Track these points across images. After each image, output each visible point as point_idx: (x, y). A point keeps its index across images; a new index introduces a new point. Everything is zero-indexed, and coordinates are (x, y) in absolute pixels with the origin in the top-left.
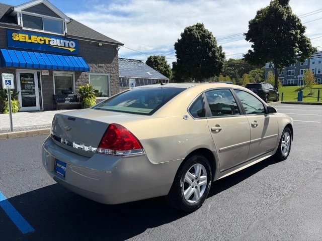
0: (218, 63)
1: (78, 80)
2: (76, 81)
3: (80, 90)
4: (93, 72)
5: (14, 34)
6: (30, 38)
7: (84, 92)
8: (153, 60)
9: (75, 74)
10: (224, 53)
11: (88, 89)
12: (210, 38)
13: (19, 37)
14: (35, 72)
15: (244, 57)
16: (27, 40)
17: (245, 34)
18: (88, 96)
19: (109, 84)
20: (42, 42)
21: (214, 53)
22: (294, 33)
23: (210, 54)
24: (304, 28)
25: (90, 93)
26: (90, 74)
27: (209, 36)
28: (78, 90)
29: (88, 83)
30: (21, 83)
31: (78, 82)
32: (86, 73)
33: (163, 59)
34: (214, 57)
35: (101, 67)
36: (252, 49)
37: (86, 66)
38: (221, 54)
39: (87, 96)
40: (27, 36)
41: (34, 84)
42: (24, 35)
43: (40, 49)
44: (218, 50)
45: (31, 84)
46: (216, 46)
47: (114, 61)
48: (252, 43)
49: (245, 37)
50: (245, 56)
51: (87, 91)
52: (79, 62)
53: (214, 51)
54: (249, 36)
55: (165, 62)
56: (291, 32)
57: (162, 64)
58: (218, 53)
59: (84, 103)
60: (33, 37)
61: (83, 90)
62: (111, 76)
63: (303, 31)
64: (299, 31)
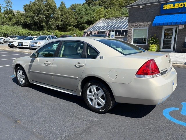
5: (164, 6)
6: (174, 6)
13: (167, 7)
14: (174, 28)
16: (172, 7)
20: (182, 6)
30: (164, 35)
40: (172, 5)
41: (172, 35)
42: (170, 5)
43: (180, 11)
45: (170, 35)
60: (176, 4)
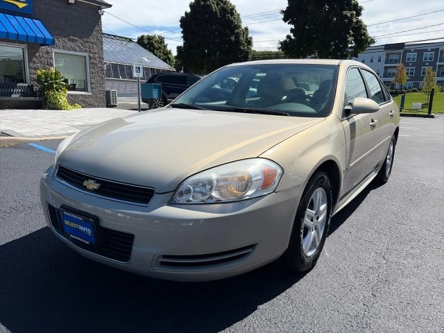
0: (243, 51)
1: (34, 59)
2: (29, 62)
3: (39, 76)
4: (60, 48)
7: (46, 81)
8: (146, 42)
9: (28, 50)
10: (251, 38)
11: (53, 76)
12: (232, 14)
15: (280, 46)
17: (283, 12)
18: (53, 88)
19: (88, 71)
21: (237, 35)
22: (349, 15)
23: (233, 38)
24: (361, 9)
25: (56, 83)
26: (54, 50)
27: (232, 11)
28: (35, 76)
29: (52, 65)
31: (34, 62)
32: (48, 49)
33: (161, 40)
34: (238, 42)
35: (73, 41)
36: (292, 35)
37: (48, 36)
38: (247, 39)
39: (50, 87)
44: (244, 33)
46: (240, 27)
47: (94, 33)
48: (293, 27)
49: (282, 16)
50: (281, 43)
51: (51, 79)
52: (36, 28)
53: (238, 33)
54: (288, 15)
55: (165, 47)
56: (344, 12)
57: (160, 48)
58: (243, 37)
59: (46, 99)
61: (43, 76)
62: (90, 58)
63: (359, 14)
64: (355, 12)
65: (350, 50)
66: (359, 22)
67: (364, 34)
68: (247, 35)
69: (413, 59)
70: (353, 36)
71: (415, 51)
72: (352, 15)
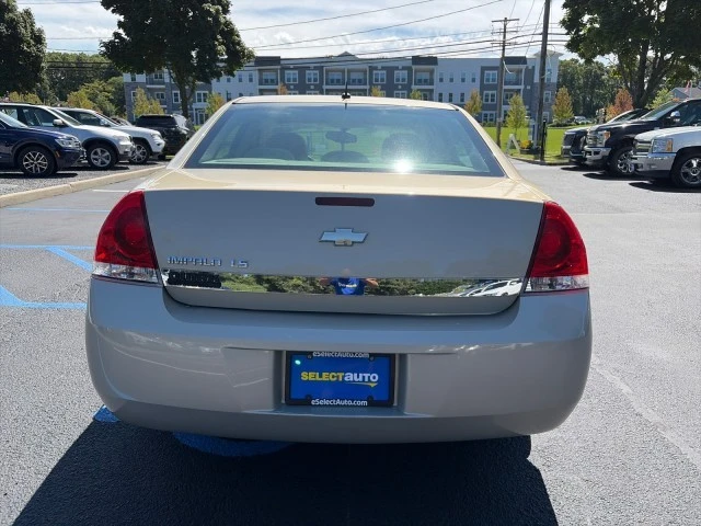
10: (41, 31)
21: (13, 24)
22: (213, 10)
24: (228, 4)
36: (121, 31)
38: (33, 32)
44: (25, 21)
46: (13, 8)
48: (122, 18)
50: (105, 45)
53: (13, 20)
56: (206, 6)
58: (25, 28)
63: (226, 11)
64: (220, 8)
65: (222, 65)
66: (228, 24)
67: (239, 43)
68: (32, 24)
69: (295, 80)
70: (223, 43)
71: (295, 69)
72: (217, 11)
